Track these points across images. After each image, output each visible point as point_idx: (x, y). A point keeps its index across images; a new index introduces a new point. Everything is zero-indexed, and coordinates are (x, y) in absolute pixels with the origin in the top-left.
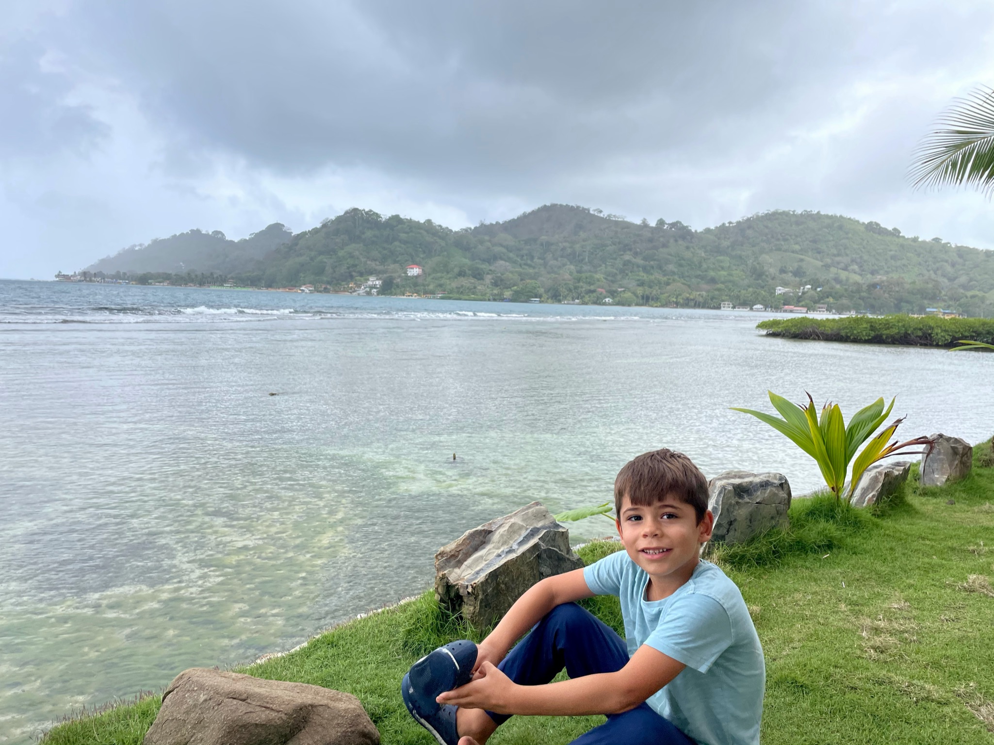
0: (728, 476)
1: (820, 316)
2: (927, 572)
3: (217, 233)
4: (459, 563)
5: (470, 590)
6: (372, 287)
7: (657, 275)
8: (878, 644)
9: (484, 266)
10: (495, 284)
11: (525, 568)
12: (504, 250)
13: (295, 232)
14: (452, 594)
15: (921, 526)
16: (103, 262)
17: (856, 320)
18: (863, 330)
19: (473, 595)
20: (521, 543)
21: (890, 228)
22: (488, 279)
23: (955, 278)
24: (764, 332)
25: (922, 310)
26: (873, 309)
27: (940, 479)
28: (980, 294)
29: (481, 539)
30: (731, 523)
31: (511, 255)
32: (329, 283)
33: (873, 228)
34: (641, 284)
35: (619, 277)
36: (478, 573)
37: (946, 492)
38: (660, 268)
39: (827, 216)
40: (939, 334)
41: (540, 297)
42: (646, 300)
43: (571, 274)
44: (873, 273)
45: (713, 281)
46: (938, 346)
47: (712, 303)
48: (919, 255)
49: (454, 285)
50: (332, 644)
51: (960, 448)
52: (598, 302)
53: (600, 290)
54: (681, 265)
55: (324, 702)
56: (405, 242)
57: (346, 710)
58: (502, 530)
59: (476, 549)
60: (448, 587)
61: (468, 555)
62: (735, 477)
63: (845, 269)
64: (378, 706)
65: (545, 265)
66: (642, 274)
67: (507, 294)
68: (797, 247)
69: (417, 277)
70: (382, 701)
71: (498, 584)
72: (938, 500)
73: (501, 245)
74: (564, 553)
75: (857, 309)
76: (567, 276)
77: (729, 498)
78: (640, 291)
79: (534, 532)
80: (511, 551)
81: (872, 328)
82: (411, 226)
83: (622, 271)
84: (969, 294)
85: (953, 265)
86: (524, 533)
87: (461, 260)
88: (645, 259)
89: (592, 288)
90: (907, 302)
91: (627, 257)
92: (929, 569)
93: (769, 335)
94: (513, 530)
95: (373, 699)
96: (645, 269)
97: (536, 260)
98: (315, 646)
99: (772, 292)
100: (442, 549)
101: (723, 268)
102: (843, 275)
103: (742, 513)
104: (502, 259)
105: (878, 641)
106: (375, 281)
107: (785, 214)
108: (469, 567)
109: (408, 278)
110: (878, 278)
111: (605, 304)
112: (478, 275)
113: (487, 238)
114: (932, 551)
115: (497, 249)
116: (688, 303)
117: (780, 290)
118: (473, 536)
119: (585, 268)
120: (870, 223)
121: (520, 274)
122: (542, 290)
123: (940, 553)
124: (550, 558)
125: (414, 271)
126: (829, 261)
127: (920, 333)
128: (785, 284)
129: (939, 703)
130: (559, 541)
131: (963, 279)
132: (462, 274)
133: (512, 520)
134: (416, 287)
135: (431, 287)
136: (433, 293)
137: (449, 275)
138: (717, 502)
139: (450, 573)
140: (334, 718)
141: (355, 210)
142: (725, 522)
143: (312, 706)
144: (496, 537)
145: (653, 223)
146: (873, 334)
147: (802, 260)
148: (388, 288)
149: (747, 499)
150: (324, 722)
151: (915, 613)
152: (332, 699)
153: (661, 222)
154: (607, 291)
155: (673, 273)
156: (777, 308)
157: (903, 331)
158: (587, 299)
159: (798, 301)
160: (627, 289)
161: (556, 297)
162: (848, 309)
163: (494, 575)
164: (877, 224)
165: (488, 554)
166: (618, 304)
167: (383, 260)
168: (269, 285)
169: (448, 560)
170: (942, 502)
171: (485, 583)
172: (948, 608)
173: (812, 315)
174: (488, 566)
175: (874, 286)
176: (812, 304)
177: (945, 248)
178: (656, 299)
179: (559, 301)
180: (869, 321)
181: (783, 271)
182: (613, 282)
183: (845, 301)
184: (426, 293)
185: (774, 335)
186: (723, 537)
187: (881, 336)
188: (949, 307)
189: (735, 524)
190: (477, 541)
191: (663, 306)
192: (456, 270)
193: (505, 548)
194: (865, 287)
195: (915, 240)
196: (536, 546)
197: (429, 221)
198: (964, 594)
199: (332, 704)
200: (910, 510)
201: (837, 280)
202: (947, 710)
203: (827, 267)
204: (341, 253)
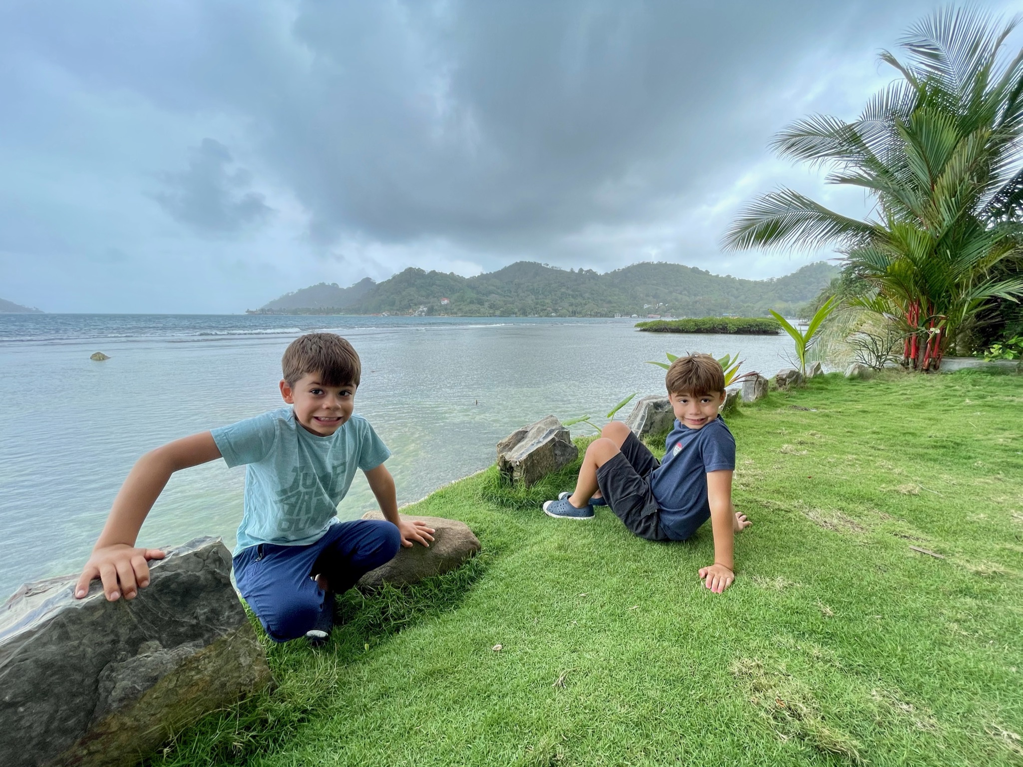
0: (649, 398)
1: (668, 319)
2: (759, 444)
3: (334, 284)
4: (511, 449)
5: (518, 463)
6: (422, 312)
7: (579, 300)
8: (744, 482)
9: (485, 298)
10: (490, 307)
11: (547, 452)
12: (495, 288)
13: (378, 282)
14: (508, 466)
15: (748, 422)
16: (272, 303)
17: (688, 321)
18: (691, 326)
19: (520, 466)
20: (544, 438)
21: (704, 270)
22: (487, 304)
23: (739, 297)
24: (639, 329)
25: (721, 314)
26: (695, 314)
27: (752, 398)
28: (751, 305)
29: (521, 436)
30: (652, 424)
31: (499, 291)
32: (398, 310)
33: (695, 270)
34: (571, 305)
35: (559, 301)
36: (521, 454)
37: (756, 405)
38: (581, 295)
39: (670, 264)
40: (731, 327)
41: (516, 314)
42: (574, 313)
43: (532, 300)
44: (695, 295)
45: (610, 302)
46: (730, 333)
47: (610, 314)
48: (719, 285)
49: (467, 309)
50: (442, 497)
51: (763, 381)
52: (548, 315)
53: (548, 309)
54: (593, 294)
55: (449, 526)
56: (439, 286)
57: (462, 530)
58: (533, 431)
59: (519, 441)
60: (505, 463)
61: (515, 445)
62: (653, 398)
63: (681, 293)
64: (476, 528)
65: (518, 296)
66: (571, 299)
67: (498, 313)
68: (655, 282)
69: (446, 305)
70: (477, 525)
71: (533, 460)
72: (752, 409)
73: (493, 286)
74: (567, 443)
75: (687, 315)
76: (530, 302)
77: (651, 410)
78: (570, 309)
79: (551, 432)
80: (539, 442)
81: (696, 325)
82: (443, 276)
83: (561, 298)
84: (746, 305)
85: (737, 290)
86: (546, 433)
87: (472, 295)
88: (573, 291)
89: (545, 308)
90: (713, 310)
91: (563, 290)
92: (759, 443)
93: (641, 330)
94: (539, 431)
95: (472, 524)
96: (573, 297)
97: (512, 293)
98: (432, 498)
99: (642, 308)
100: (500, 441)
101: (615, 295)
102: (680, 297)
103: (658, 418)
104: (493, 293)
105: (744, 480)
106: (424, 308)
107: (648, 264)
108: (516, 451)
109: (441, 305)
110: (698, 298)
111: (552, 316)
112: (481, 303)
113: (485, 281)
114: (758, 434)
115: (491, 288)
116: (597, 315)
117: (646, 306)
118: (517, 434)
119: (540, 297)
120: (694, 268)
121: (504, 301)
122: (516, 310)
123: (762, 434)
124: (560, 445)
125: (445, 302)
126: (671, 289)
127: (721, 327)
128: (649, 303)
129: (786, 511)
130: (565, 437)
131: (743, 297)
132: (472, 302)
133: (539, 425)
134: (446, 310)
135: (455, 310)
136: (456, 313)
137: (466, 303)
138: (644, 413)
139: (506, 454)
140: (456, 535)
141: (410, 268)
142: (649, 423)
143: (443, 529)
144: (530, 434)
145: (577, 271)
146: (696, 328)
147: (657, 289)
148: (431, 311)
149: (660, 410)
150: (450, 537)
151: (758, 465)
152: (452, 524)
153: (581, 270)
154: (553, 310)
155: (589, 298)
156: (645, 316)
157: (712, 326)
158: (541, 314)
159: (656, 312)
160: (563, 308)
161: (525, 314)
162: (682, 315)
163: (531, 456)
164: (697, 268)
165: (526, 444)
166: (559, 316)
167: (427, 296)
168: (365, 312)
169: (504, 448)
170: (754, 410)
171: (526, 460)
172: (775, 462)
173: (663, 319)
174: (527, 450)
175: (696, 302)
176: (664, 313)
177: (733, 280)
178: (580, 313)
179: (527, 316)
180: (694, 321)
181: (647, 295)
182: (556, 304)
183: (680, 311)
184: (452, 314)
185: (644, 330)
186: (648, 432)
187: (700, 329)
188: (735, 312)
189: (655, 424)
190: (520, 437)
191: (583, 317)
192: (468, 300)
193: (536, 441)
194: (691, 303)
195: (717, 276)
196: (553, 440)
197: (452, 273)
198: (782, 455)
199: (453, 527)
200: (740, 415)
201: (677, 300)
202: (791, 515)
203: (671, 292)
204: (404, 293)
